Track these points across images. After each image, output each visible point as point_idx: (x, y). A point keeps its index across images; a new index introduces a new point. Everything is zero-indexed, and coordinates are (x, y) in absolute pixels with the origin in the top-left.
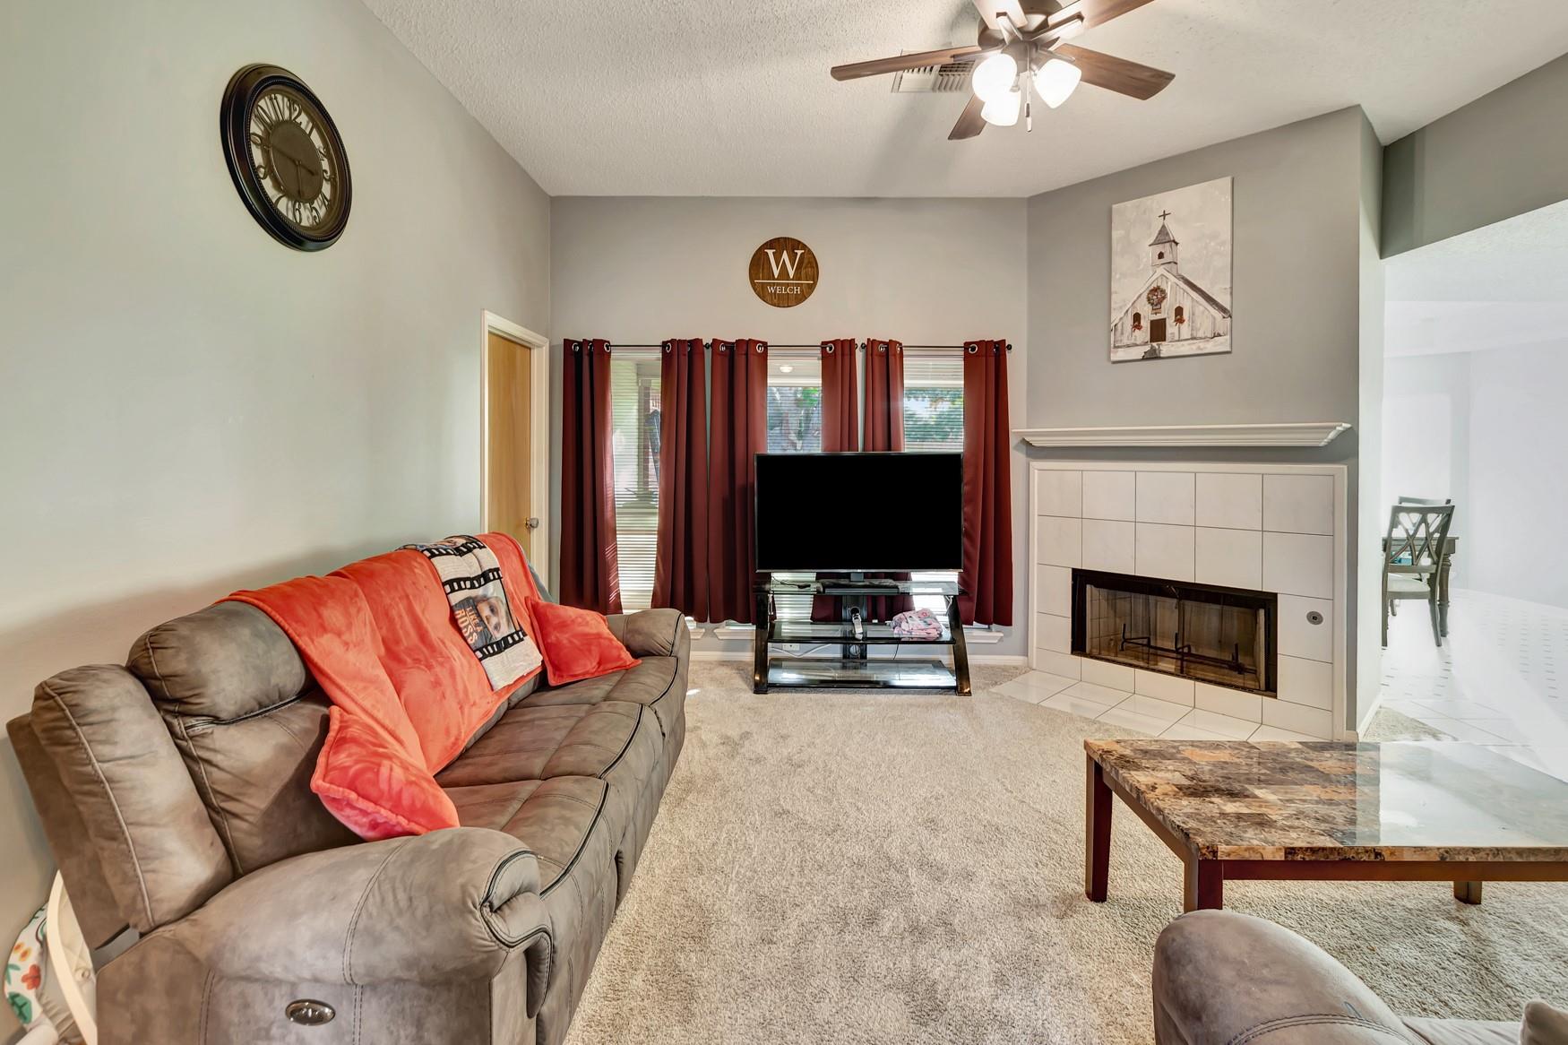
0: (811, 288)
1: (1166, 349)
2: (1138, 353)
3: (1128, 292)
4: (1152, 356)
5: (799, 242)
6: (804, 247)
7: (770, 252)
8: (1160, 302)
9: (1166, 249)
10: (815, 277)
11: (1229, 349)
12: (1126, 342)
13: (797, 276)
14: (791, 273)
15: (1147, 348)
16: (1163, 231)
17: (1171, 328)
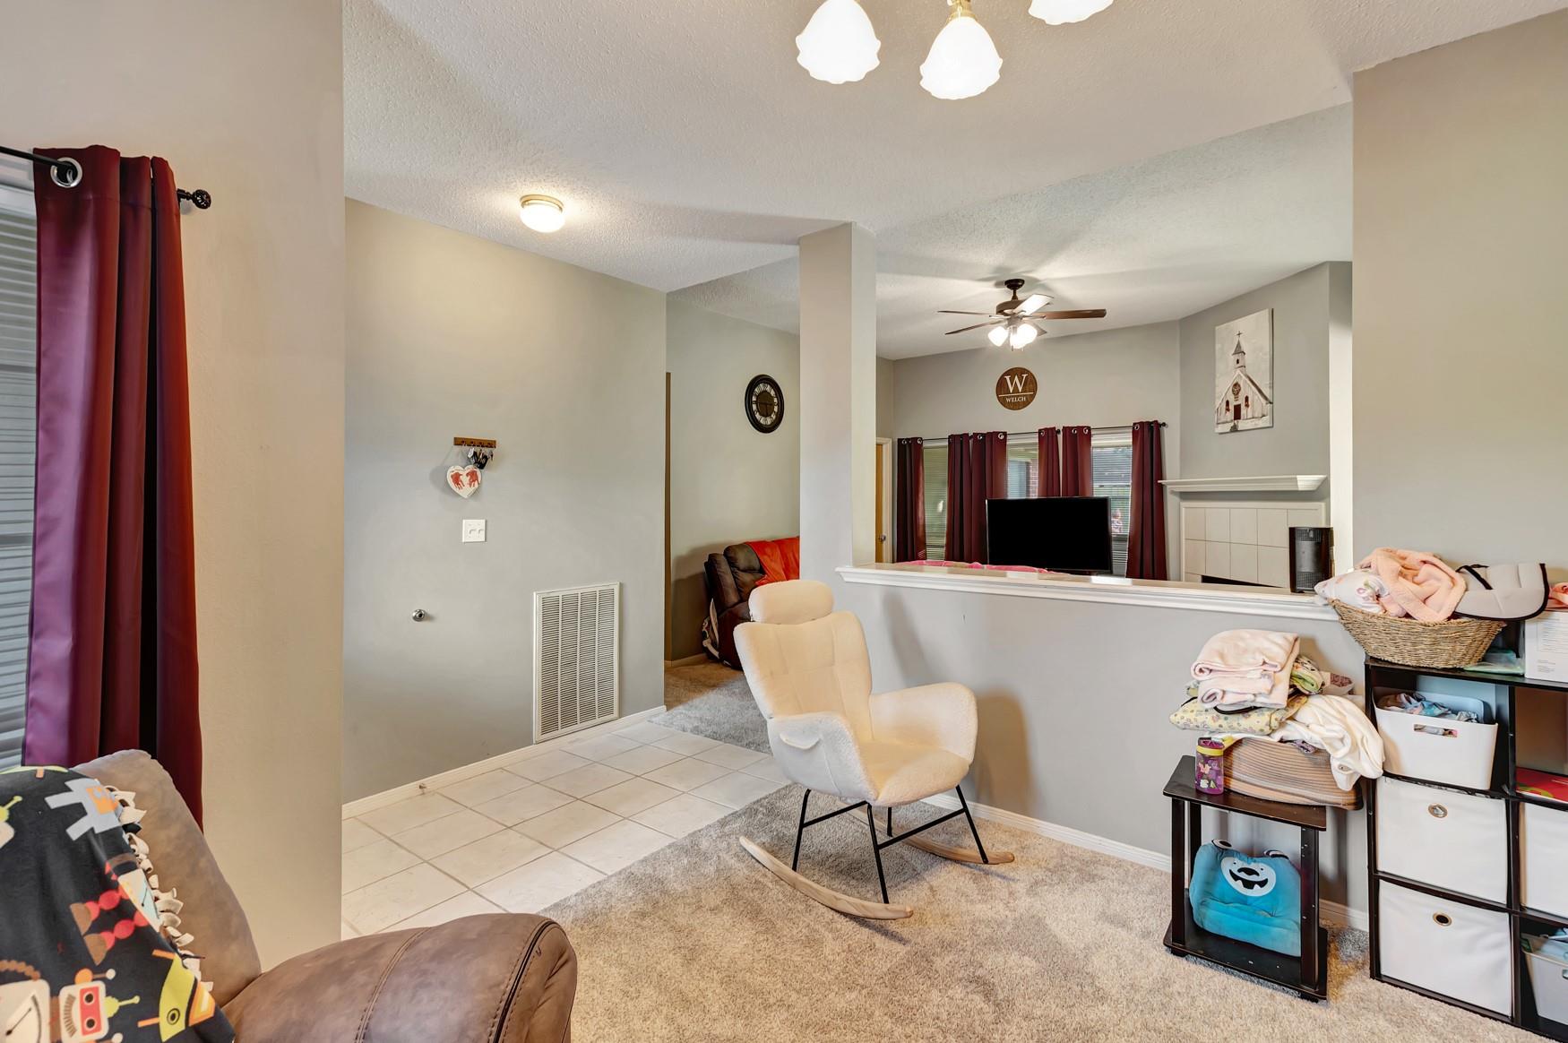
0: (1033, 397)
1: (1241, 424)
2: (1227, 427)
3: (1223, 388)
4: (1234, 429)
5: (1025, 369)
6: (1028, 372)
7: (1008, 378)
8: (1238, 393)
9: (1238, 357)
10: (1035, 390)
11: (1270, 425)
12: (1223, 420)
13: (1023, 391)
14: (1020, 389)
15: (1232, 424)
16: (1239, 346)
17: (1243, 411)
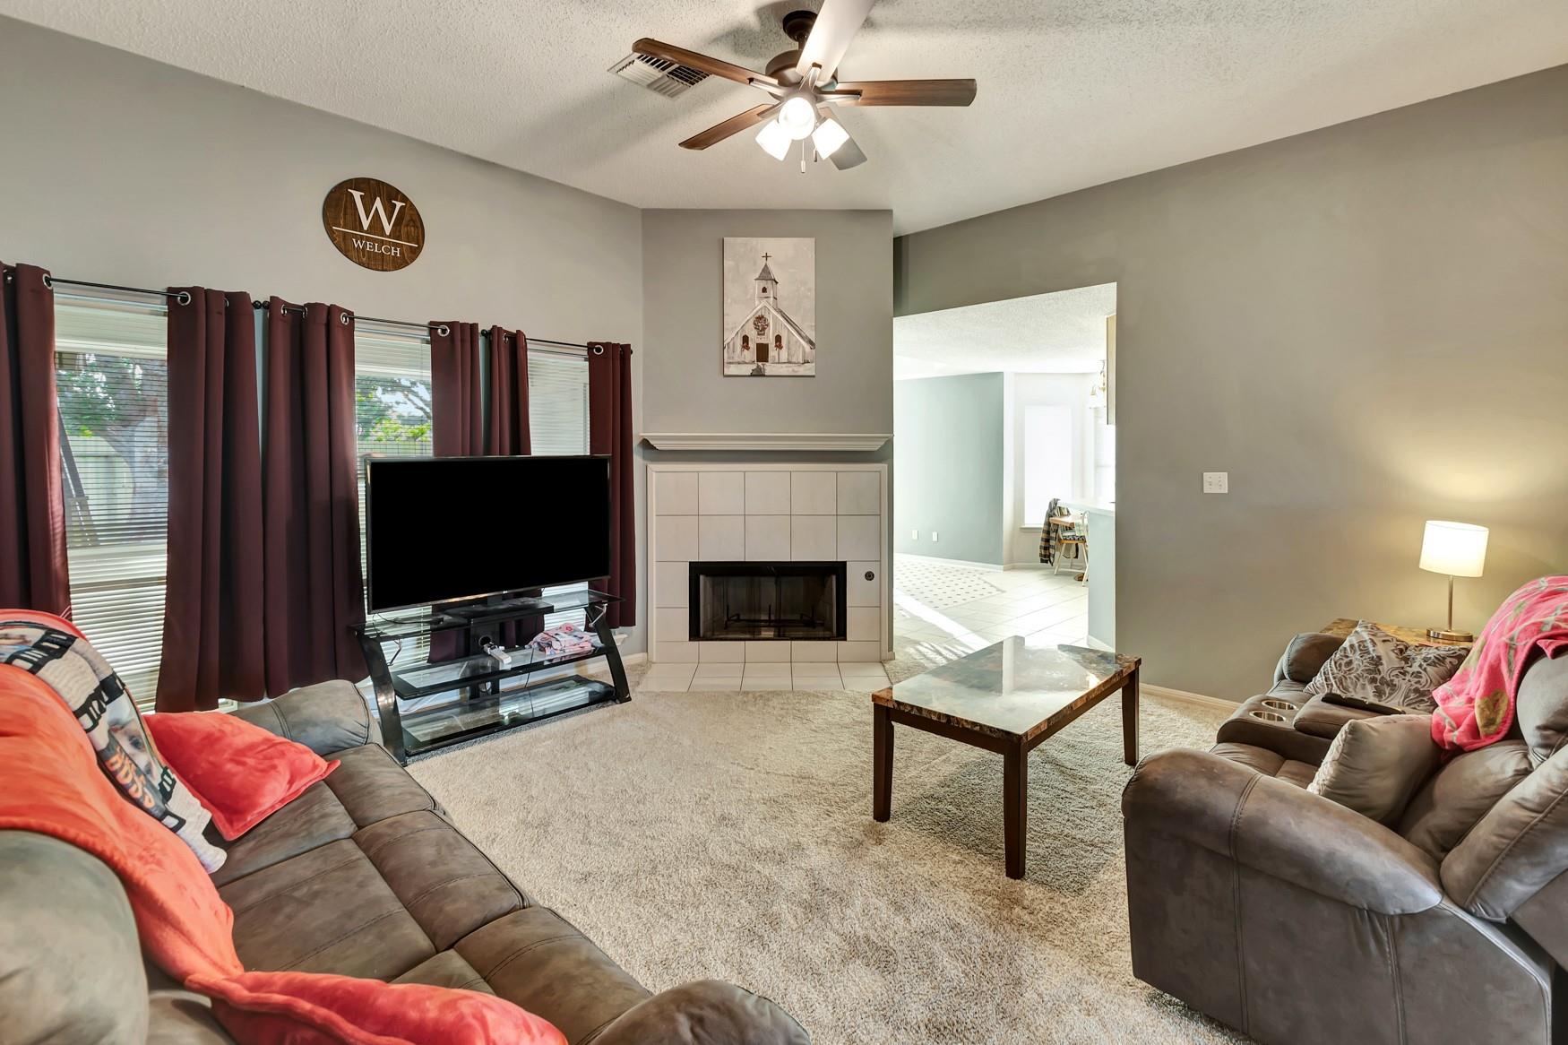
0: (415, 253)
1: (769, 369)
2: (747, 370)
3: (738, 318)
4: (758, 374)
5: (398, 192)
6: (404, 199)
7: (357, 195)
8: (764, 329)
9: (769, 285)
10: (420, 238)
11: (814, 374)
12: (737, 359)
13: (396, 233)
14: (388, 228)
15: (754, 367)
16: (766, 270)
17: (773, 352)
